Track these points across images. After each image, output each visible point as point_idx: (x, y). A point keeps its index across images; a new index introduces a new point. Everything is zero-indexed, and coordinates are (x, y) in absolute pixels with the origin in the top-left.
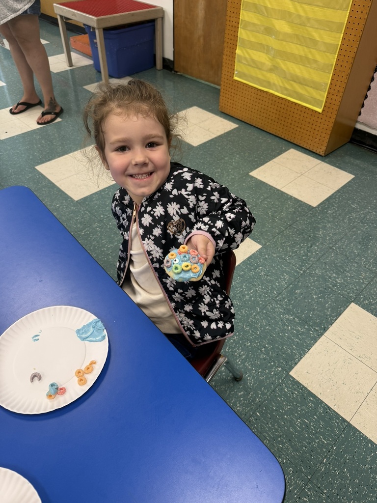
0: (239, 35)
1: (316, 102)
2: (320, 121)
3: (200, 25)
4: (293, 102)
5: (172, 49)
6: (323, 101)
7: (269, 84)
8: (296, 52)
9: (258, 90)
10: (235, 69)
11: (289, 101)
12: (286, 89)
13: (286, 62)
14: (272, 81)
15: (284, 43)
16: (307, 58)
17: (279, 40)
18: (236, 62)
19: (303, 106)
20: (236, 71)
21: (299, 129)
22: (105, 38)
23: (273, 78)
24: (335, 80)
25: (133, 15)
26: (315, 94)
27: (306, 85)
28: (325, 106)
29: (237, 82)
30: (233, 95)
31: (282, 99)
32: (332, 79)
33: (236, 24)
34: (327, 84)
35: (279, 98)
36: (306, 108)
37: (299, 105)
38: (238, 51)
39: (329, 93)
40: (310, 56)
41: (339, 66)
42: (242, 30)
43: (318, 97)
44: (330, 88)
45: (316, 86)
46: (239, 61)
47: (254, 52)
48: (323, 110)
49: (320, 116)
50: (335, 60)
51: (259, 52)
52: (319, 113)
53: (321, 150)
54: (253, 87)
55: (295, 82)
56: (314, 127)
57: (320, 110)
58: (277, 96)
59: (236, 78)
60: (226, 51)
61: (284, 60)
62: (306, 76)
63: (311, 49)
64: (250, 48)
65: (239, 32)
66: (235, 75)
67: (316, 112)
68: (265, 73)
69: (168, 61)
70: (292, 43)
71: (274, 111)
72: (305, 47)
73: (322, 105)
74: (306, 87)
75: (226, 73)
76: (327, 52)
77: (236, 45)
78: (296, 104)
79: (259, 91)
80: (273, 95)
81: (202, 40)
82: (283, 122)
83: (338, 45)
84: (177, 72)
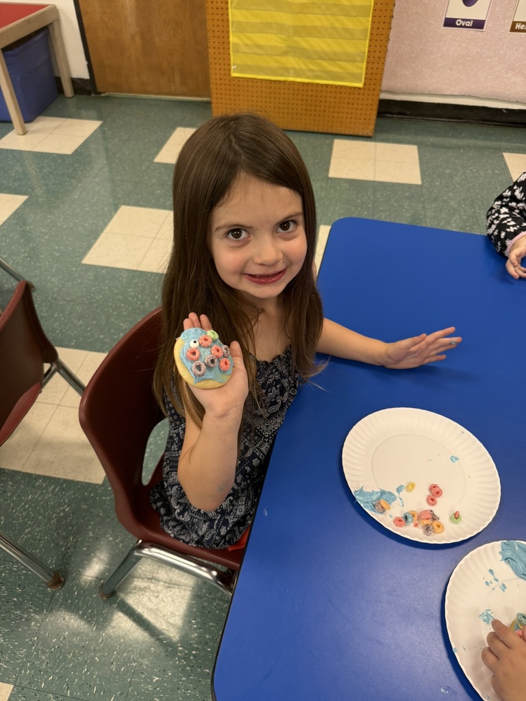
0: (230, 17)
1: (355, 77)
2: (361, 97)
3: (131, 20)
4: (322, 85)
5: (85, 63)
6: (362, 74)
7: (286, 70)
8: (318, 24)
9: (271, 81)
10: (232, 62)
11: (317, 85)
12: (312, 71)
13: (308, 38)
14: (289, 66)
15: (301, 16)
16: (333, 28)
17: (294, 13)
18: (231, 53)
19: (336, 87)
20: (234, 64)
21: (336, 115)
22: (7, 64)
23: (292, 62)
24: (373, 46)
25: (29, 21)
26: (350, 67)
27: (339, 60)
28: (366, 79)
29: (236, 80)
30: (233, 97)
31: (308, 84)
32: (370, 46)
33: (223, 5)
34: (364, 53)
35: (303, 84)
36: (341, 87)
37: (332, 86)
38: (232, 39)
39: (368, 63)
40: (338, 25)
41: (375, 29)
42: (234, 10)
43: (355, 70)
44: (369, 57)
45: (351, 59)
46: (237, 51)
47: (259, 35)
48: (365, 84)
49: (362, 91)
50: (370, 23)
51: (264, 35)
52: (360, 88)
53: (369, 130)
54: (262, 80)
55: (323, 59)
56: (355, 106)
57: (360, 85)
58: (299, 83)
59: (234, 75)
60: (212, 43)
61: (305, 37)
62: (336, 49)
63: (338, 17)
64: (251, 32)
65: (230, 15)
66: (232, 71)
67: (355, 88)
68: (278, 58)
69: (79, 82)
70: (311, 13)
71: (299, 102)
72: (329, 16)
73: (361, 78)
74: (339, 62)
75: (218, 72)
76: (360, 16)
77: (228, 32)
78: (327, 86)
79: (273, 83)
80: (294, 83)
81: (138, 39)
82: (313, 113)
83: (371, 6)
84: (100, 93)
